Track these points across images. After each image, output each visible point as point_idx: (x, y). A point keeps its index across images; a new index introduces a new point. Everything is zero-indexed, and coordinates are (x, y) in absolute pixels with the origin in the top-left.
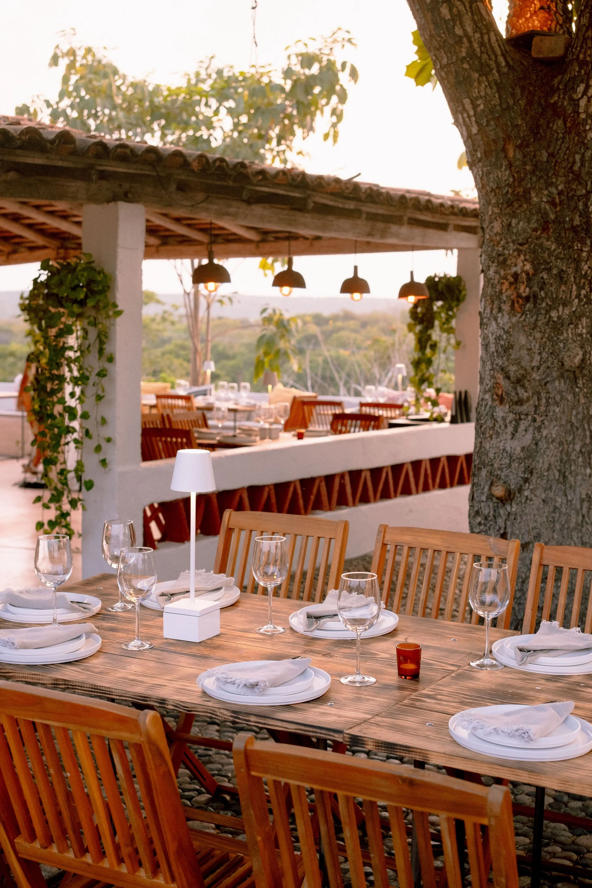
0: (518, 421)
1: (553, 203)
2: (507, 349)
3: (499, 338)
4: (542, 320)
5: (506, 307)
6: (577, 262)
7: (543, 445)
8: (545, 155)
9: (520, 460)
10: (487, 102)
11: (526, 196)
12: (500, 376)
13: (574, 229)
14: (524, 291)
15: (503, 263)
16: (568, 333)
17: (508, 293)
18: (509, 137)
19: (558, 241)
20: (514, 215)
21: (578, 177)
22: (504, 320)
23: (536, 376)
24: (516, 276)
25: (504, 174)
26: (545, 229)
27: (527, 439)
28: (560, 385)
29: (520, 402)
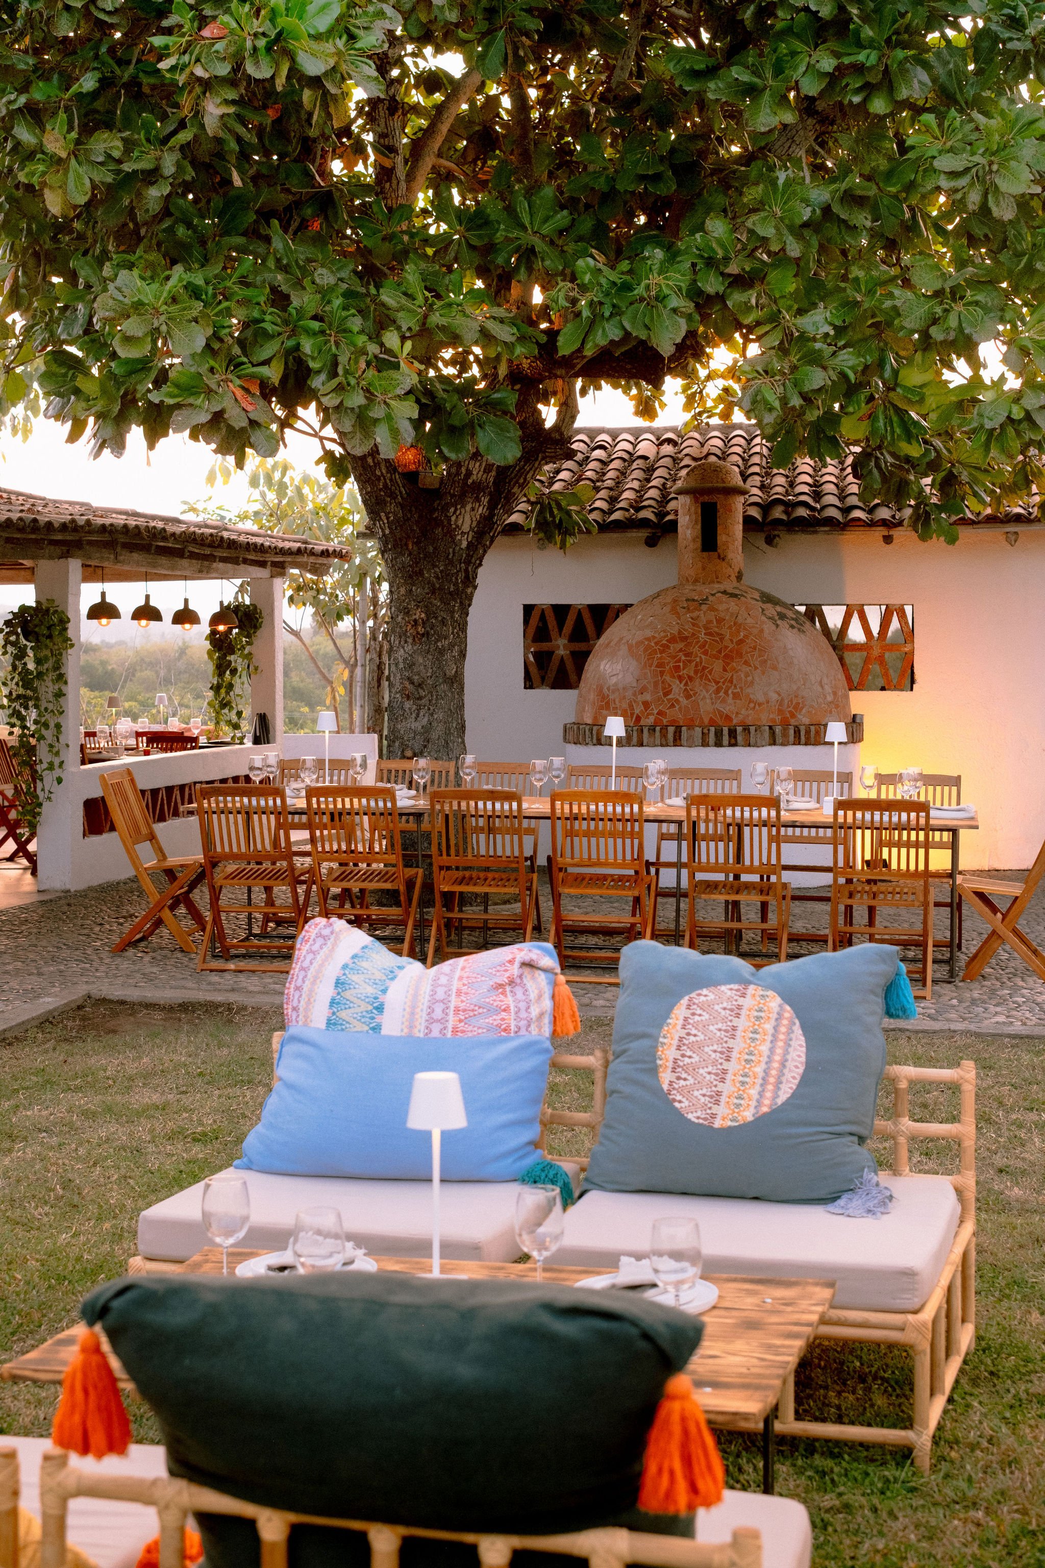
0: (419, 710)
1: (437, 578)
2: (411, 666)
3: (405, 660)
4: (433, 647)
5: (410, 640)
6: (453, 612)
7: (435, 724)
8: (431, 549)
9: (421, 734)
10: (395, 515)
11: (421, 573)
12: (407, 684)
13: (451, 593)
14: (421, 630)
15: (407, 612)
16: (448, 656)
17: (411, 631)
18: (408, 537)
19: (441, 600)
20: (413, 584)
21: (451, 562)
22: (408, 648)
23: (430, 682)
24: (415, 621)
25: (406, 559)
26: (433, 593)
27: (425, 721)
28: (444, 687)
29: (420, 698)
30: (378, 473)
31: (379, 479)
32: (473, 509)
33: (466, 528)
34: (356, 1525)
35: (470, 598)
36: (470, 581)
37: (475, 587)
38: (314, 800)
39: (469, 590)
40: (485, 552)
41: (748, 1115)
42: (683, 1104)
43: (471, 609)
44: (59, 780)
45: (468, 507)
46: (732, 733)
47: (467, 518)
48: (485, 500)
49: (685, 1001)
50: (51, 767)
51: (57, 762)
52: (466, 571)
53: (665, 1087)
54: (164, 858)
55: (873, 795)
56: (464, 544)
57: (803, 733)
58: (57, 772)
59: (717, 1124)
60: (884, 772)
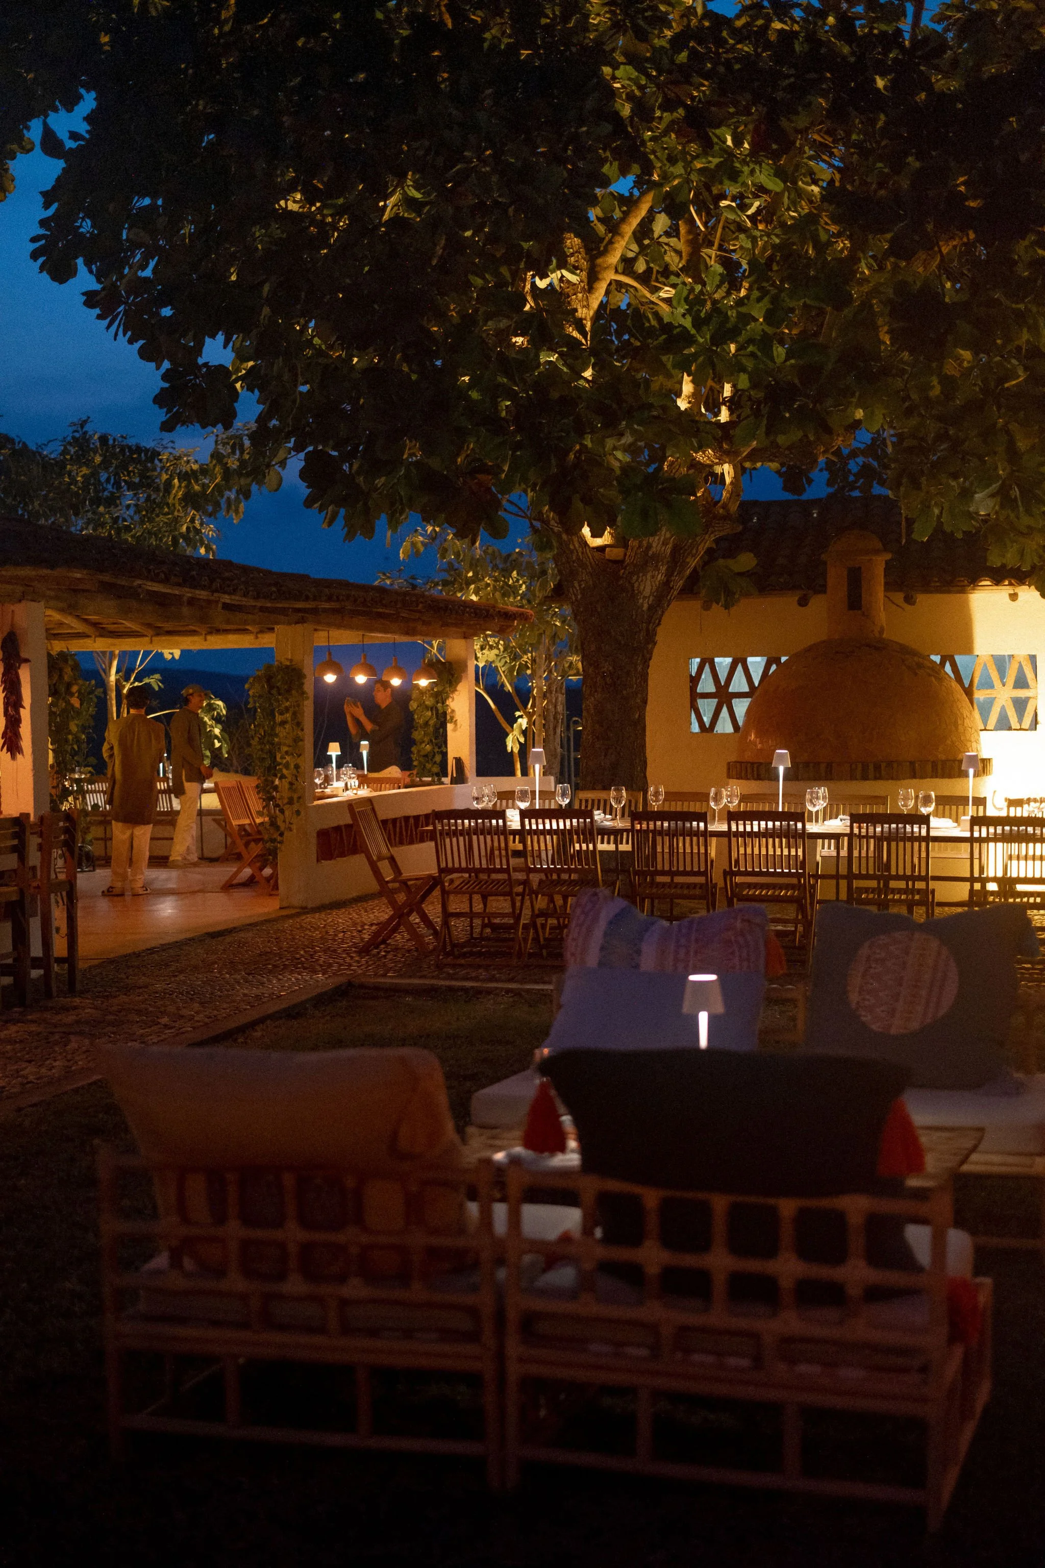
0: (607, 749)
1: (623, 636)
2: (601, 711)
3: (596, 706)
4: (619, 695)
5: (599, 690)
6: (636, 665)
7: (621, 761)
8: (617, 611)
9: (610, 770)
11: (608, 632)
12: (597, 726)
13: (634, 649)
14: (608, 680)
15: (597, 666)
16: (632, 702)
17: (600, 681)
18: (598, 602)
19: (626, 655)
20: (602, 642)
21: (634, 622)
22: (598, 696)
23: (617, 725)
24: (604, 673)
25: (596, 620)
26: (619, 649)
27: (612, 759)
28: (629, 729)
29: (608, 739)
30: (572, 547)
31: (572, 552)
32: (653, 577)
33: (647, 592)
34: (701, 1196)
35: (651, 653)
36: (650, 638)
37: (655, 644)
38: (527, 821)
39: (650, 646)
40: (663, 612)
41: (915, 1025)
42: (866, 1018)
43: (651, 663)
44: (298, 813)
45: (649, 575)
46: (877, 768)
47: (648, 583)
48: (663, 569)
49: (867, 944)
50: (291, 802)
51: (295, 796)
52: (648, 630)
53: (854, 1006)
54: (400, 874)
55: (1003, 814)
56: (646, 606)
57: (940, 767)
58: (296, 807)
59: (893, 1031)
60: (1012, 797)
